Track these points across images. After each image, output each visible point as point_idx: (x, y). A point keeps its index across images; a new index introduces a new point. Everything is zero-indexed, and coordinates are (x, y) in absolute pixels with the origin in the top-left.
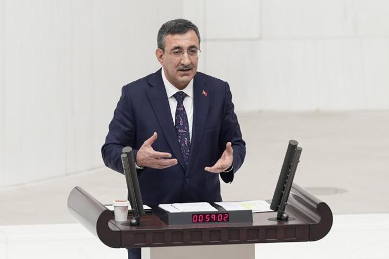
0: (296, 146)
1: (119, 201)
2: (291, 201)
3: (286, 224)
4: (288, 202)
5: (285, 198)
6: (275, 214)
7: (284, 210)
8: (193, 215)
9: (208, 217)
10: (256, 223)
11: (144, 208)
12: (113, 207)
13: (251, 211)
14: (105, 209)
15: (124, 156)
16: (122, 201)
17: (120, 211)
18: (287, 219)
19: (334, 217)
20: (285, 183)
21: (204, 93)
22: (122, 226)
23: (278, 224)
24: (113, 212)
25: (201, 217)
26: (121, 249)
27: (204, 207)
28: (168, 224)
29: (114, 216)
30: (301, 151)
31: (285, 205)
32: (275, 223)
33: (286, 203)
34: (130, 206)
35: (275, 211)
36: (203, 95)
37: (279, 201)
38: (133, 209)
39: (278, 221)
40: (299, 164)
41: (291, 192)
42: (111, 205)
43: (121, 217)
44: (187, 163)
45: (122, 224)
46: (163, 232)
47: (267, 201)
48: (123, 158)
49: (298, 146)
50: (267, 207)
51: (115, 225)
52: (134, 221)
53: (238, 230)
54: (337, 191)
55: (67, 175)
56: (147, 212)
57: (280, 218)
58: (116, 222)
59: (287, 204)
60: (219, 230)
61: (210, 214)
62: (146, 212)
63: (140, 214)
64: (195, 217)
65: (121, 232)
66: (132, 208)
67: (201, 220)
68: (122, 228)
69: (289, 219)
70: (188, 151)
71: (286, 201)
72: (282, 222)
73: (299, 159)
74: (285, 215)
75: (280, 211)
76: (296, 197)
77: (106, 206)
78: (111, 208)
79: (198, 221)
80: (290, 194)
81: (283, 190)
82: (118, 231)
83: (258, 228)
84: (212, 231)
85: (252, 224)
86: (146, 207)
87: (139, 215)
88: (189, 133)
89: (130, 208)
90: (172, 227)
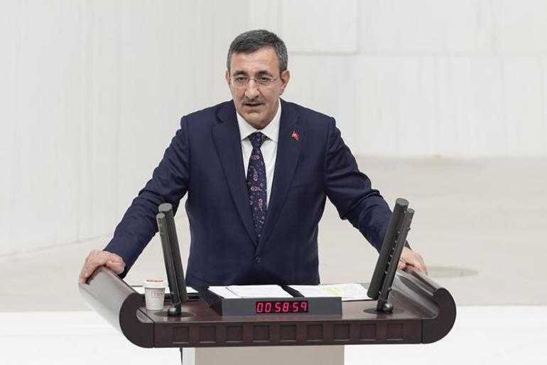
0: (406, 206)
1: (152, 281)
2: (398, 285)
3: (389, 317)
4: (393, 288)
5: (389, 280)
6: (374, 304)
7: (387, 298)
8: (257, 303)
9: (278, 305)
10: (346, 316)
11: (188, 292)
12: (143, 289)
13: (341, 298)
14: (133, 292)
15: (160, 216)
16: (156, 281)
17: (153, 295)
18: (390, 311)
19: (458, 309)
20: (390, 259)
21: (295, 135)
22: (156, 316)
23: (378, 317)
24: (143, 297)
25: (268, 306)
26: (154, 348)
27: (274, 292)
28: (221, 315)
29: (144, 301)
30: (413, 214)
31: (389, 292)
32: (373, 316)
33: (389, 289)
34: (169, 288)
35: (375, 299)
36: (293, 138)
37: (379, 286)
38: (173, 293)
39: (378, 314)
40: (409, 232)
41: (397, 273)
42: (141, 286)
43: (154, 304)
44: (260, 235)
45: (156, 314)
46: (214, 326)
47: (363, 284)
48: (159, 219)
49: (409, 207)
50: (362, 293)
51: (146, 315)
52: (173, 310)
53: (320, 325)
54: (462, 273)
55: (79, 242)
56: (193, 297)
57: (380, 310)
58: (147, 310)
59: (391, 290)
60: (294, 325)
61: (282, 302)
62: (190, 298)
63: (182, 300)
64: (260, 306)
65: (154, 325)
66: (171, 291)
67: (268, 310)
68: (156, 319)
69: (393, 311)
70: (263, 218)
71: (391, 286)
72: (384, 315)
73: (409, 226)
74: (388, 306)
75: (382, 299)
76: (404, 280)
77: (134, 288)
78: (141, 291)
79: (264, 312)
80: (396, 276)
81: (386, 270)
82: (150, 324)
83: (349, 324)
84: (284, 326)
85: (341, 317)
86: (190, 290)
87: (180, 302)
88: (266, 193)
89: (167, 291)
90: (226, 319)
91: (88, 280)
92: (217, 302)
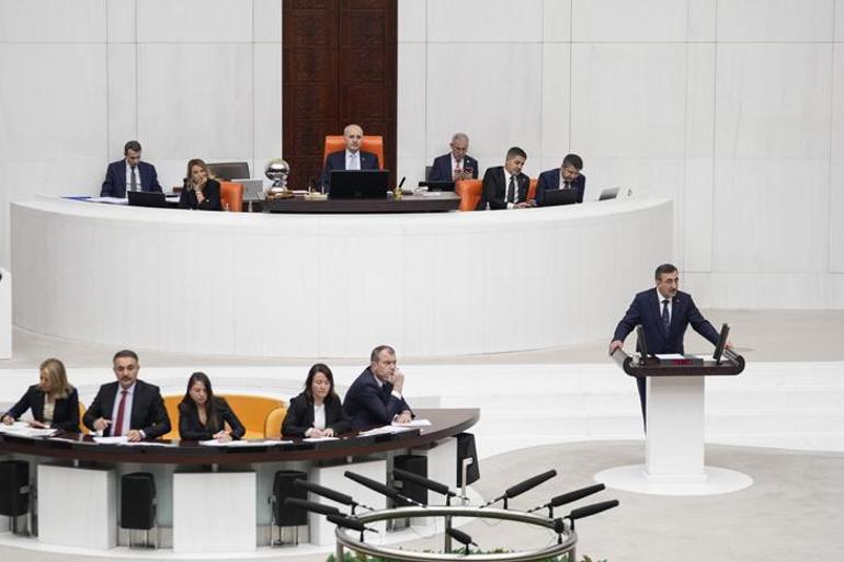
2: (724, 354)
5: (721, 353)
6: (715, 361)
7: (720, 359)
10: (706, 365)
13: (703, 359)
14: (628, 356)
17: (635, 357)
18: (721, 363)
19: (746, 363)
29: (632, 360)
31: (720, 356)
32: (715, 365)
36: (677, 301)
41: (723, 351)
43: (636, 361)
45: (636, 364)
50: (711, 357)
52: (643, 363)
53: (695, 368)
56: (649, 358)
57: (717, 363)
58: (633, 363)
72: (719, 365)
78: (631, 356)
81: (719, 350)
82: (634, 368)
83: (707, 368)
87: (645, 360)
89: (640, 356)
90: (662, 366)
91: (612, 354)
92: (658, 360)
